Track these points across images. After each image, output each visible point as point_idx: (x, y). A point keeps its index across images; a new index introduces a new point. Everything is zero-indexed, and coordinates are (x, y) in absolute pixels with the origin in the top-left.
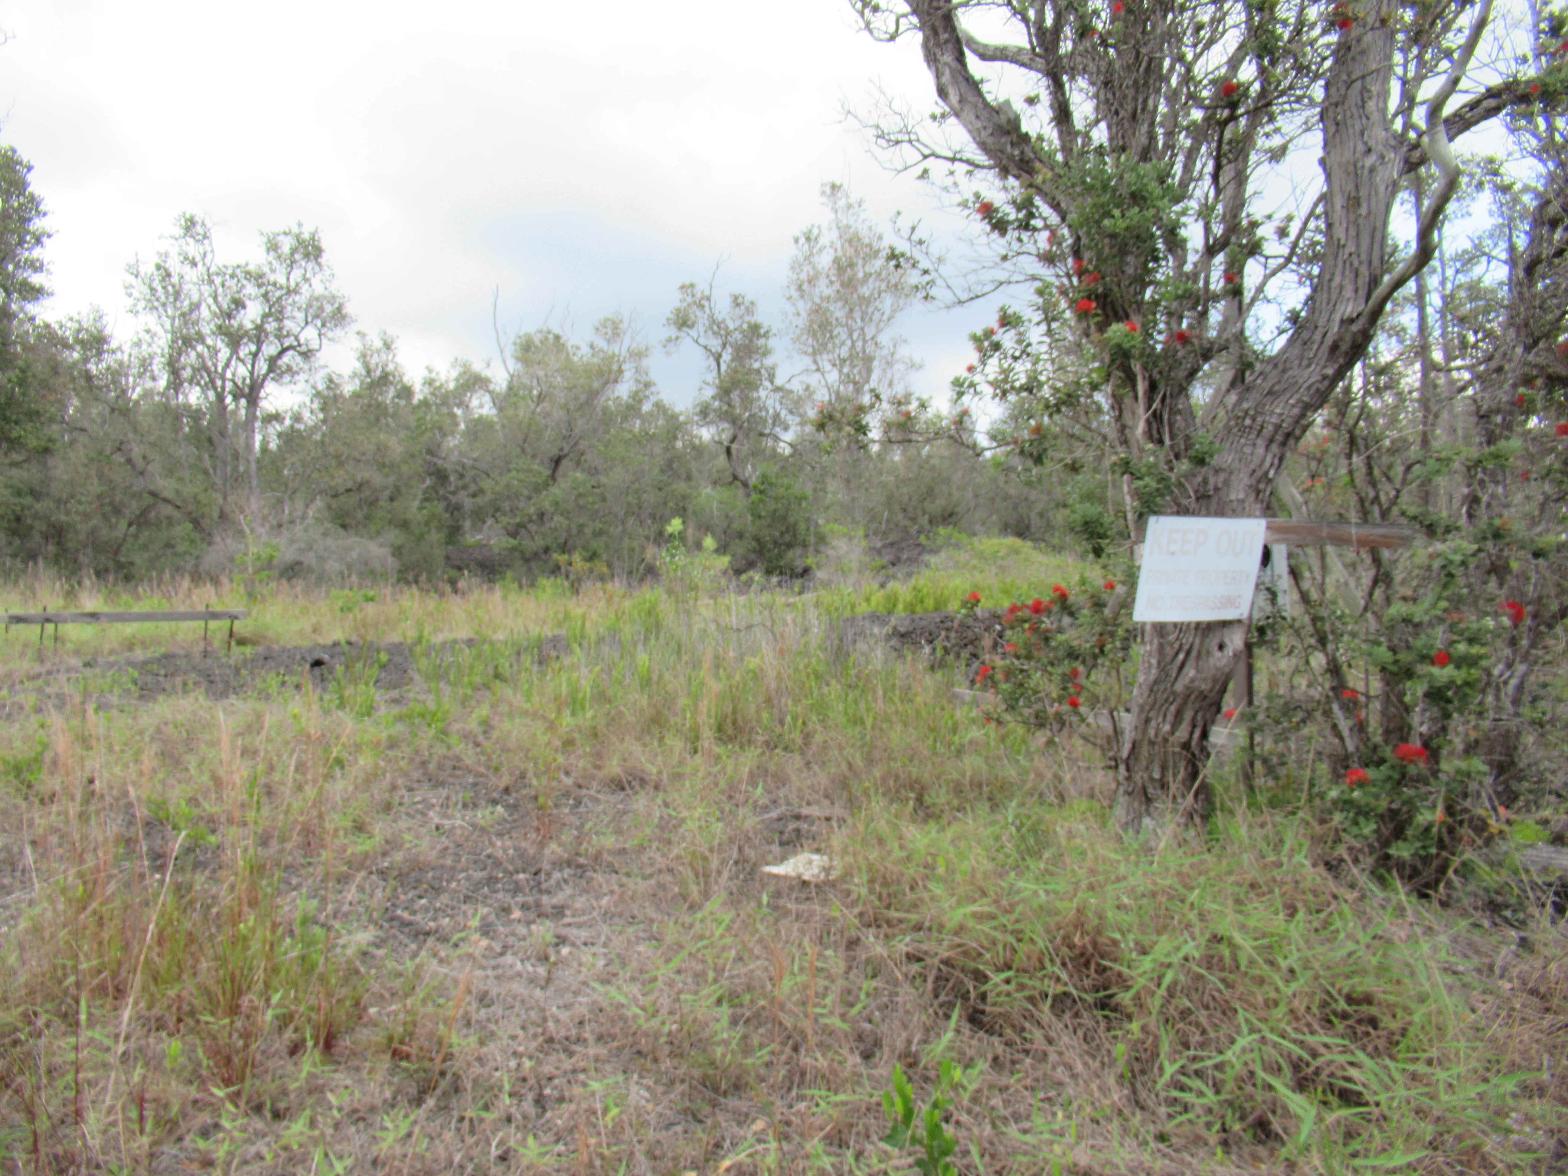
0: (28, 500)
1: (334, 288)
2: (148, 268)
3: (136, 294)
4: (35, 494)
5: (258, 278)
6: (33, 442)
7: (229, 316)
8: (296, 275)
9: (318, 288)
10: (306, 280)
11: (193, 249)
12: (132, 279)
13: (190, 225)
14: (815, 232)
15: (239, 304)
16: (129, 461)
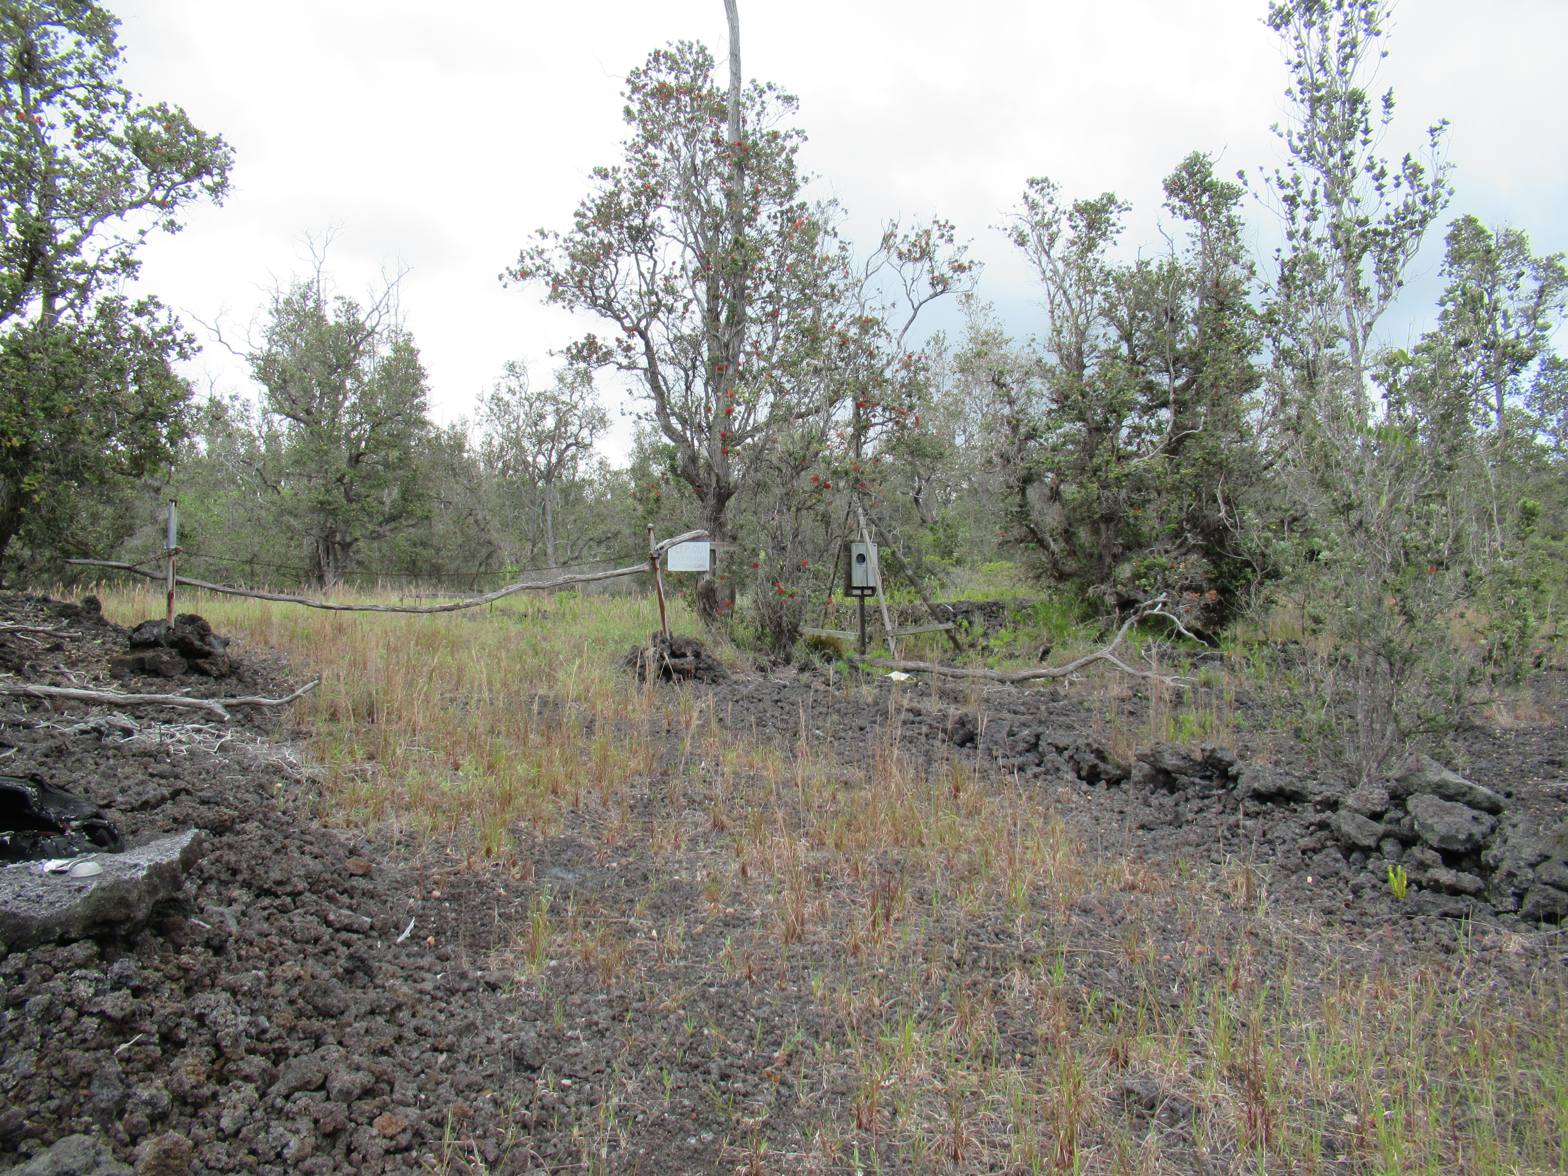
0: (419, 549)
1: (599, 403)
2: (487, 397)
3: (481, 412)
4: (424, 544)
5: (555, 400)
6: (419, 513)
7: (536, 425)
8: (576, 396)
9: (589, 403)
10: (582, 398)
11: (514, 383)
12: (479, 403)
13: (512, 367)
14: (941, 336)
15: (542, 417)
16: (476, 521)
